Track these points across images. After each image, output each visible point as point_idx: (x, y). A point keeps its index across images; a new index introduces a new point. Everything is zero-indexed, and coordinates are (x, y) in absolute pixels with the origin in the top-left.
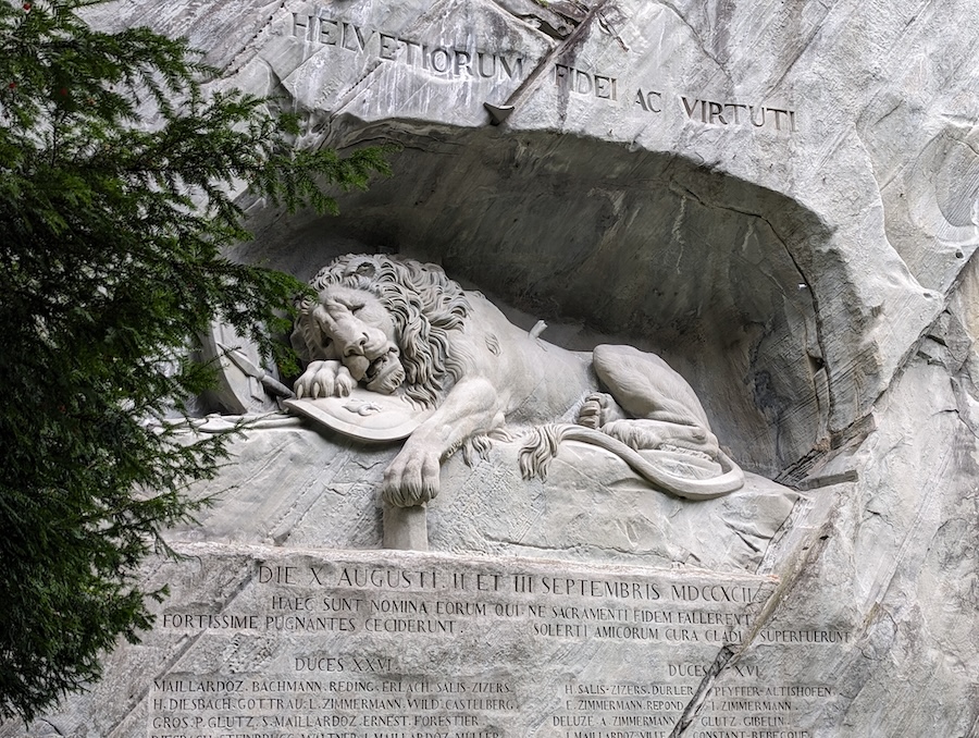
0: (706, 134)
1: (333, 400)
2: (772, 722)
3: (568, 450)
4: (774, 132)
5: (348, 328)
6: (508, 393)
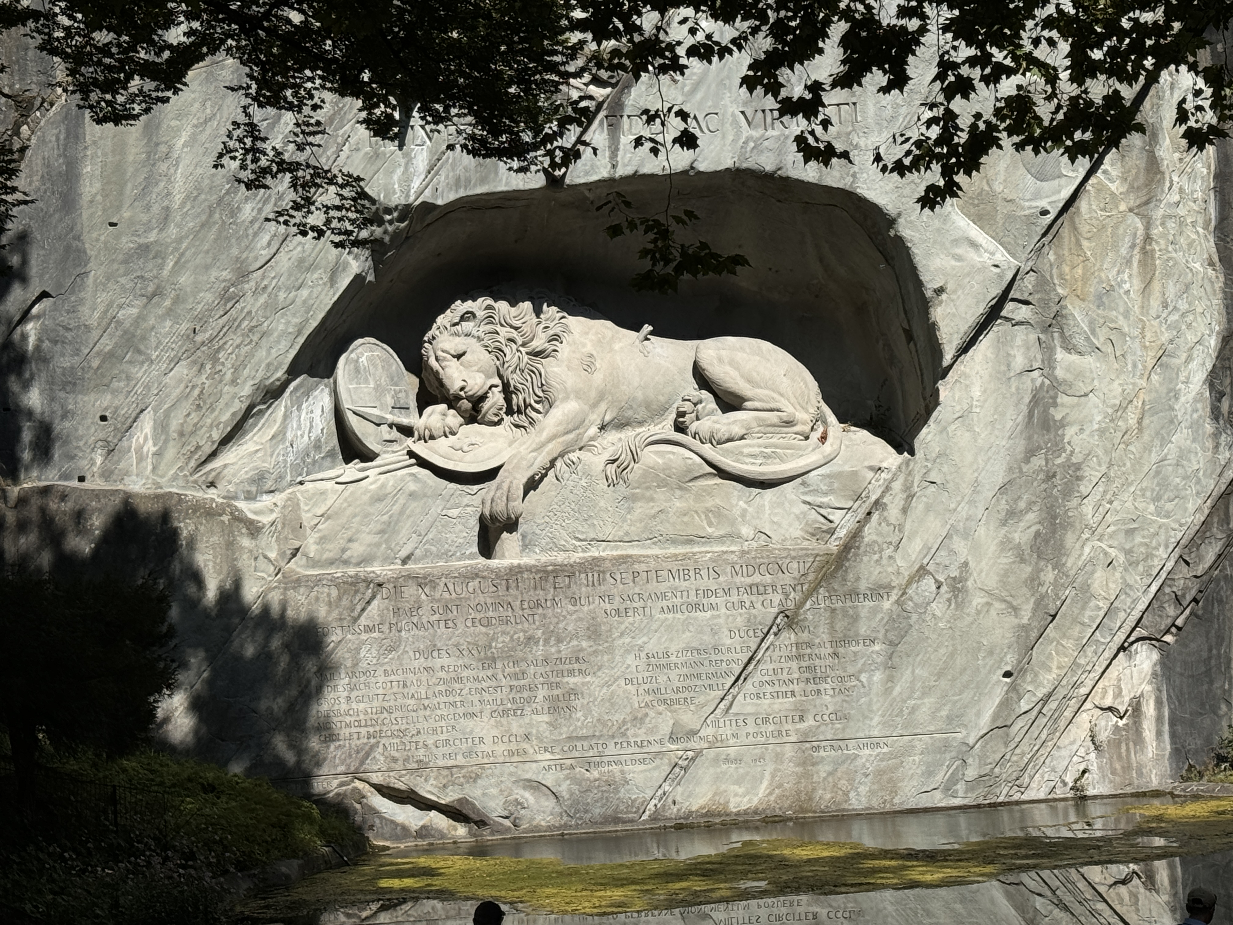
0: (766, 143)
2: (823, 670)
3: (650, 456)
4: (835, 128)
5: (452, 376)
6: (603, 406)
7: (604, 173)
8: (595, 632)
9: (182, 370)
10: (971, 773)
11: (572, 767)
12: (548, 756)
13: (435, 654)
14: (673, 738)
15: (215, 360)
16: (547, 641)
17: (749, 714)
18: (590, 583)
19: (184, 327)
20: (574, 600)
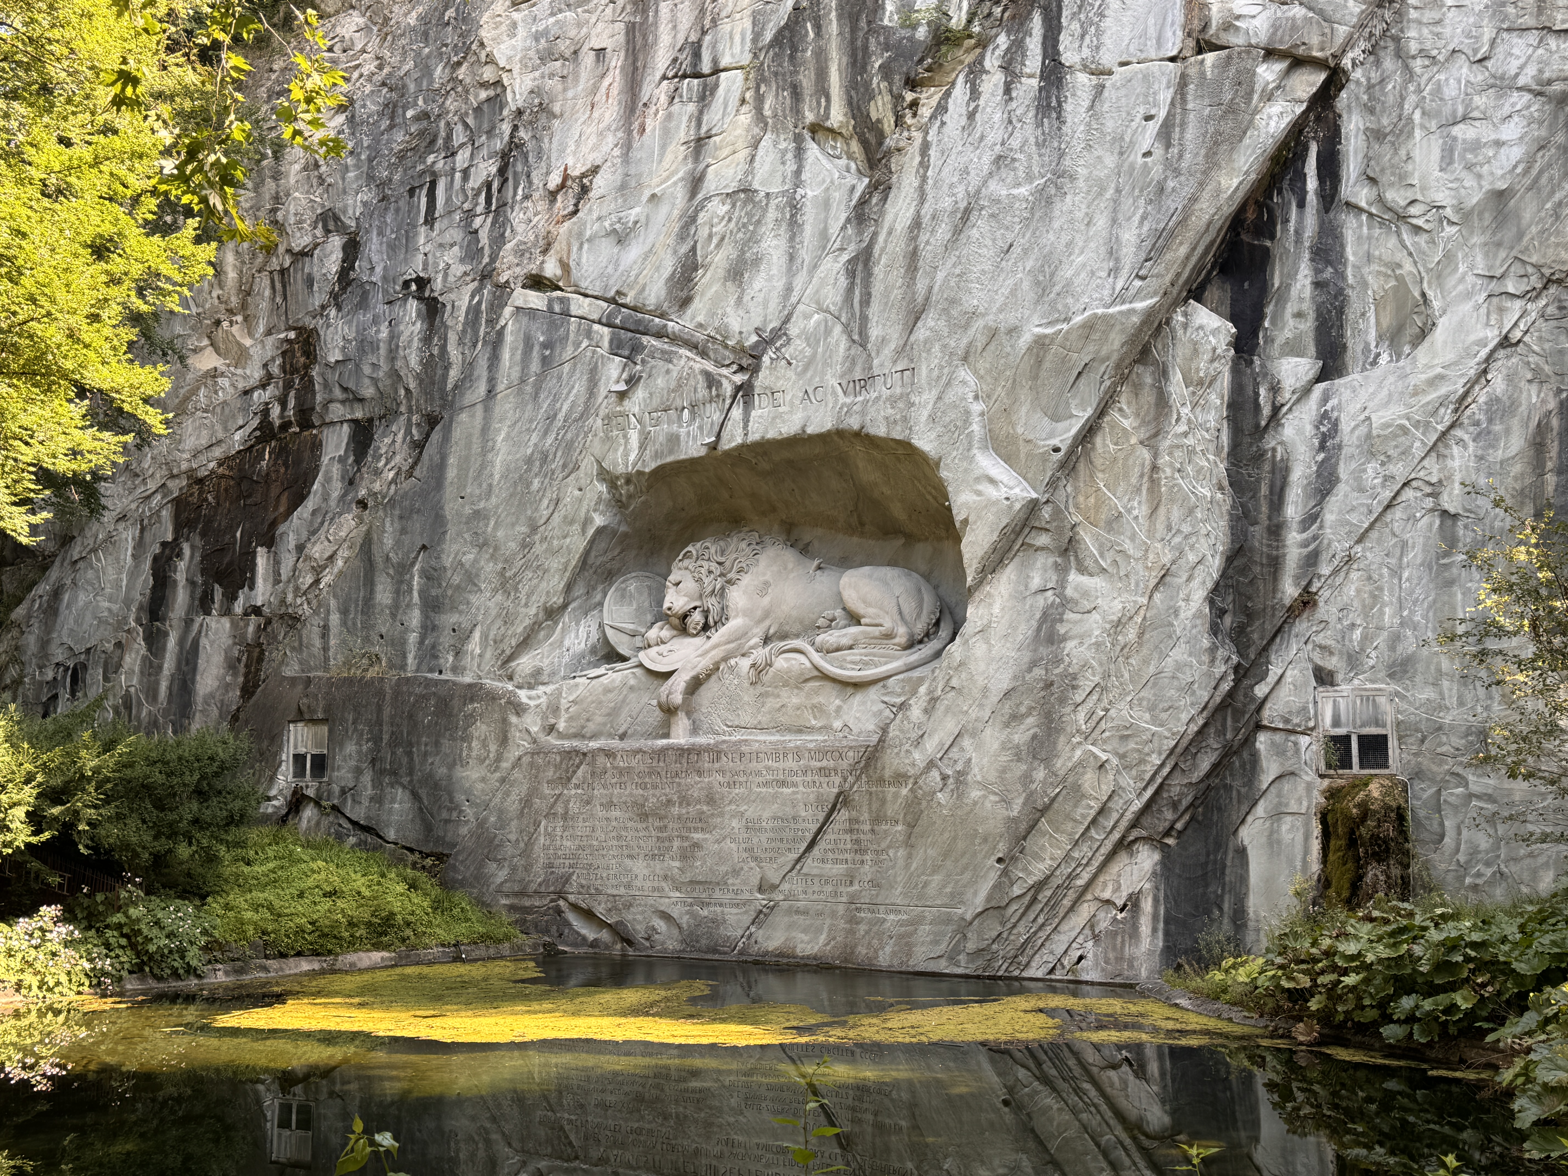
0: (855, 407)
2: (866, 843)
4: (899, 391)
6: (767, 623)
7: (739, 440)
8: (712, 799)
9: (499, 597)
10: (971, 946)
11: (691, 905)
12: (678, 894)
13: (612, 808)
14: (760, 890)
15: (516, 590)
16: (680, 804)
17: (815, 875)
18: (711, 761)
19: (500, 566)
20: (700, 773)
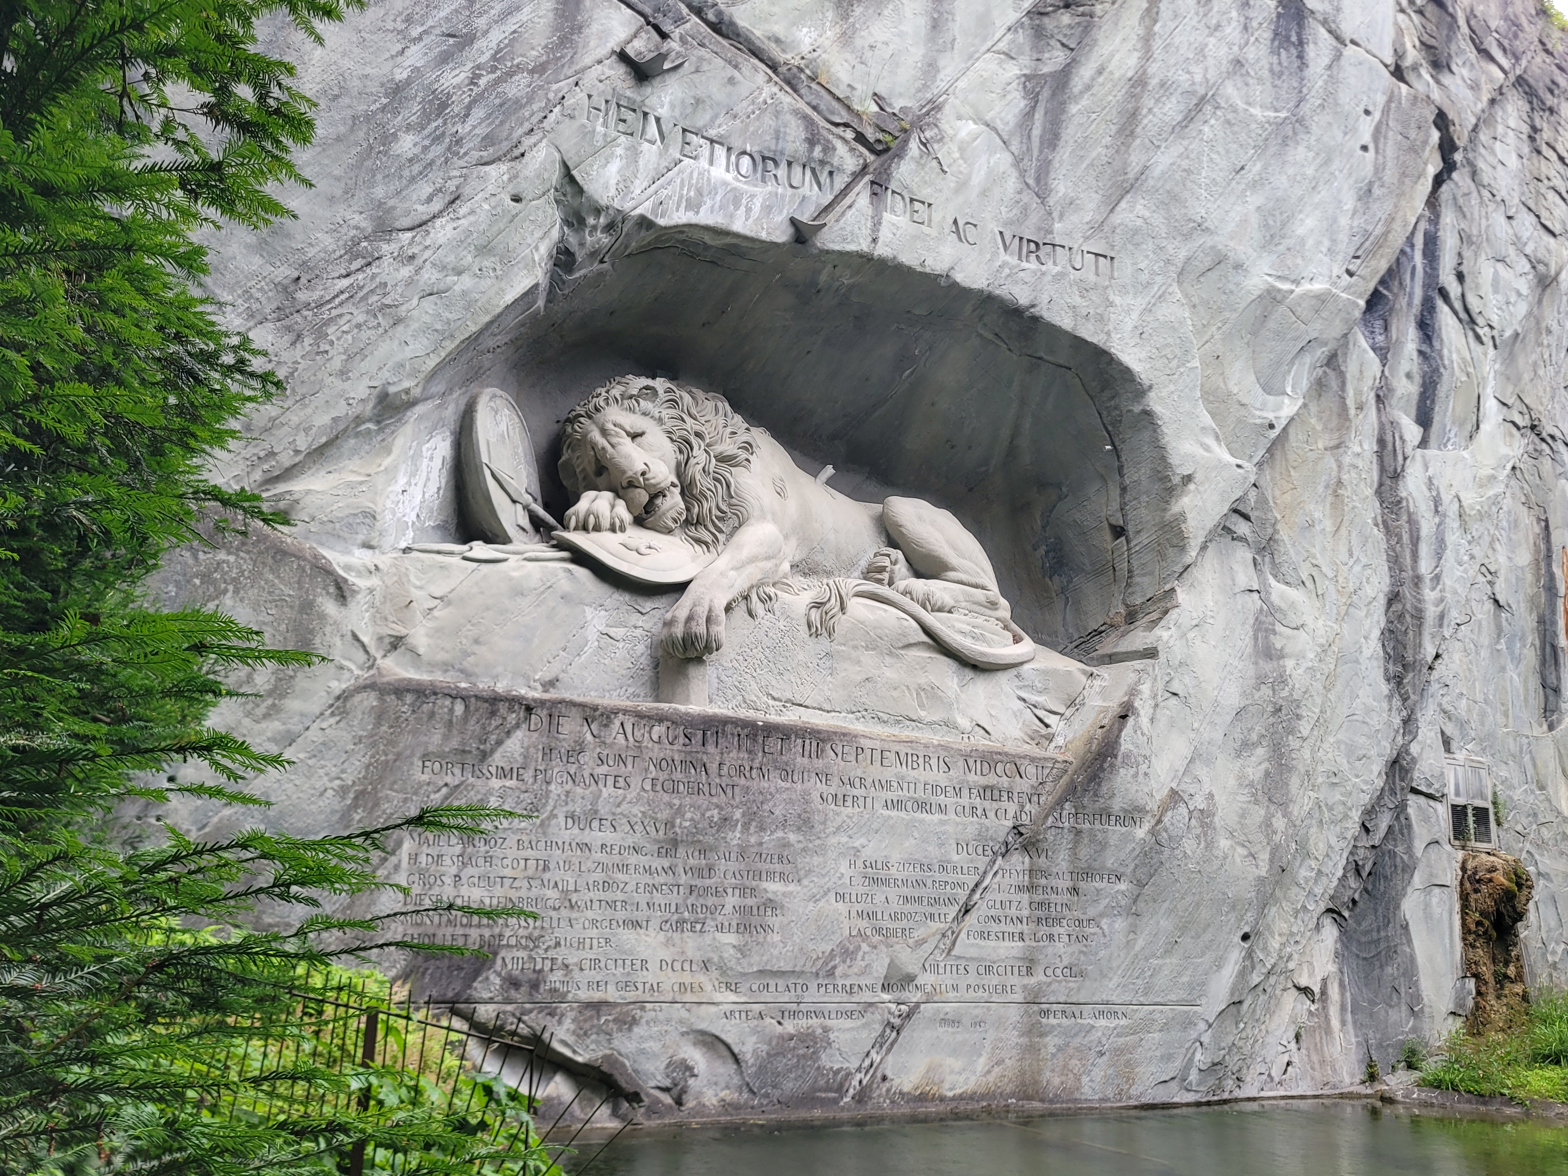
0: (1022, 274)
1: (609, 535)
2: (1059, 909)
3: (859, 608)
4: (1092, 278)
5: (627, 457)
6: (794, 541)
7: (863, 245)
8: (807, 822)
10: (1206, 1060)
11: (761, 1016)
13: (596, 824)
14: (887, 986)
15: (320, 334)
17: (972, 959)
18: (807, 753)
19: (284, 272)
20: (787, 773)
